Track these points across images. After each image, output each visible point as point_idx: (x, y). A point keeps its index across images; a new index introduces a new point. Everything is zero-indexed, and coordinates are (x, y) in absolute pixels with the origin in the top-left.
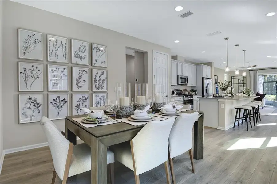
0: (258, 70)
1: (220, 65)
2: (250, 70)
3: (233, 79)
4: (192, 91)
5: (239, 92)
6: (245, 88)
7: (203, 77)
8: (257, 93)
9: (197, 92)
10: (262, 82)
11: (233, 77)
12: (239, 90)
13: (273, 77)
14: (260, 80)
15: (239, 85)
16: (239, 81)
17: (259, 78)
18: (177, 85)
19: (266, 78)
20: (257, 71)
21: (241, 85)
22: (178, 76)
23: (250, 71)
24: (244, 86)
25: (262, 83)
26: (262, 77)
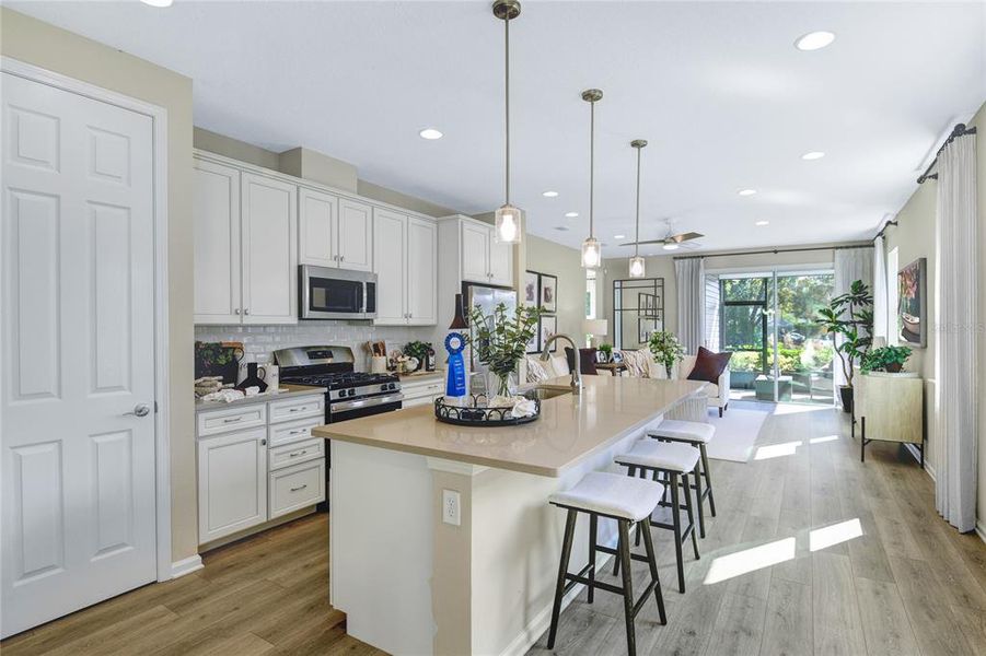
0: (702, 257)
1: (559, 229)
2: (675, 258)
3: (617, 292)
4: (410, 350)
5: (643, 339)
6: (660, 323)
7: (468, 278)
8: (700, 348)
9: (431, 359)
10: (718, 302)
11: (617, 284)
12: (643, 332)
13: (748, 285)
14: (711, 296)
15: (643, 313)
16: (643, 298)
17: (707, 287)
18: (294, 320)
19: (728, 287)
20: (702, 260)
21: (649, 312)
22: (300, 268)
23: (677, 262)
24: (655, 318)
25: (718, 307)
26: (717, 286)
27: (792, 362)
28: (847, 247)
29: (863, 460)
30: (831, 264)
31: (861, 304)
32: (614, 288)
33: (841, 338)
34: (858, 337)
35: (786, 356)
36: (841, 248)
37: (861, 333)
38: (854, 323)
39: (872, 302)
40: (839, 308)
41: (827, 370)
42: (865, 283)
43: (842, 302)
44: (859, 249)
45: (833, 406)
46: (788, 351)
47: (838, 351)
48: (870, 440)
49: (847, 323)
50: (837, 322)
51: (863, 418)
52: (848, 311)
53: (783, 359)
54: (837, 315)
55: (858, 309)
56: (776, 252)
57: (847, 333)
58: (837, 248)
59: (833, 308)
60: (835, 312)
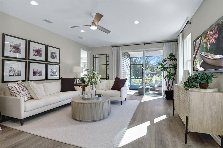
0: (121, 46)
2: (112, 47)
11: (95, 56)
20: (121, 48)
23: (113, 48)
25: (129, 65)
26: (129, 59)
27: (150, 82)
28: (168, 42)
29: (186, 143)
30: (162, 48)
31: (173, 61)
32: (94, 58)
33: (165, 73)
34: (172, 73)
35: (149, 80)
36: (166, 42)
37: (172, 71)
38: (170, 68)
39: (177, 60)
40: (165, 63)
41: (160, 84)
42: (174, 54)
43: (166, 60)
44: (172, 43)
45: (162, 97)
46: (149, 79)
47: (165, 78)
48: (190, 132)
49: (167, 68)
50: (164, 68)
51: (187, 118)
52: (168, 64)
53: (148, 81)
54: (164, 65)
55: (171, 63)
56: (144, 44)
57: (168, 71)
58: (164, 42)
59: (163, 63)
60: (164, 64)
